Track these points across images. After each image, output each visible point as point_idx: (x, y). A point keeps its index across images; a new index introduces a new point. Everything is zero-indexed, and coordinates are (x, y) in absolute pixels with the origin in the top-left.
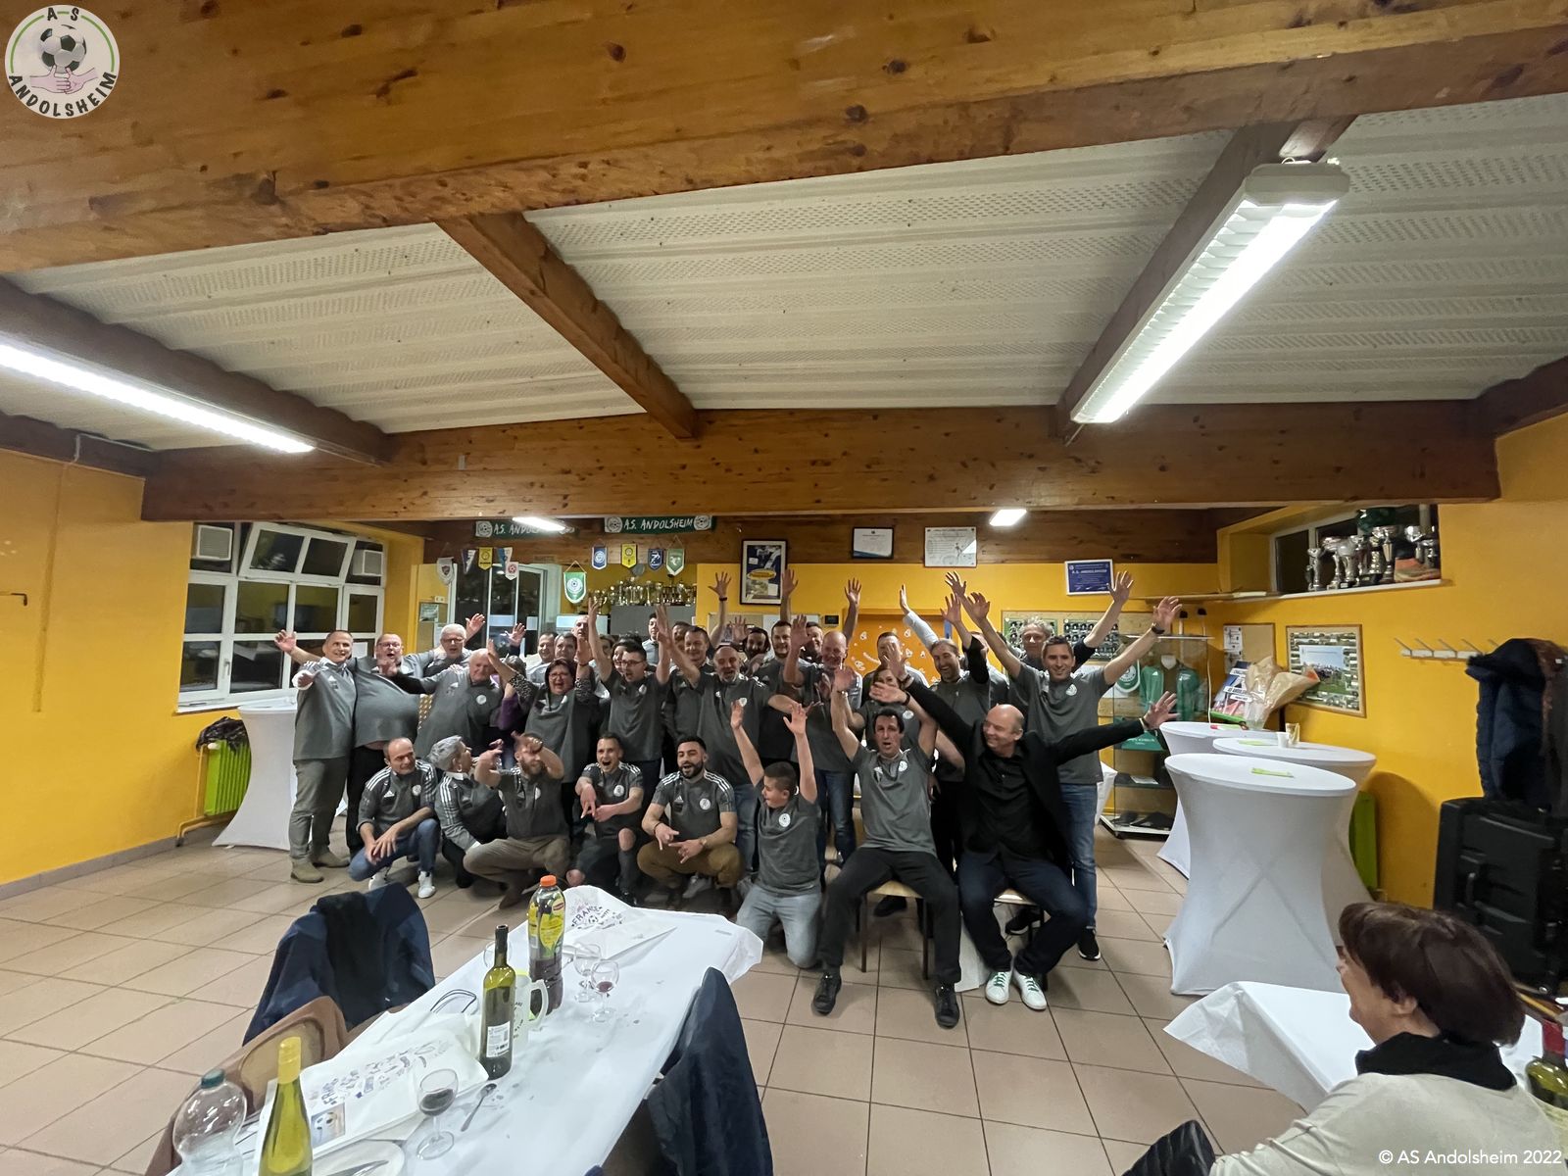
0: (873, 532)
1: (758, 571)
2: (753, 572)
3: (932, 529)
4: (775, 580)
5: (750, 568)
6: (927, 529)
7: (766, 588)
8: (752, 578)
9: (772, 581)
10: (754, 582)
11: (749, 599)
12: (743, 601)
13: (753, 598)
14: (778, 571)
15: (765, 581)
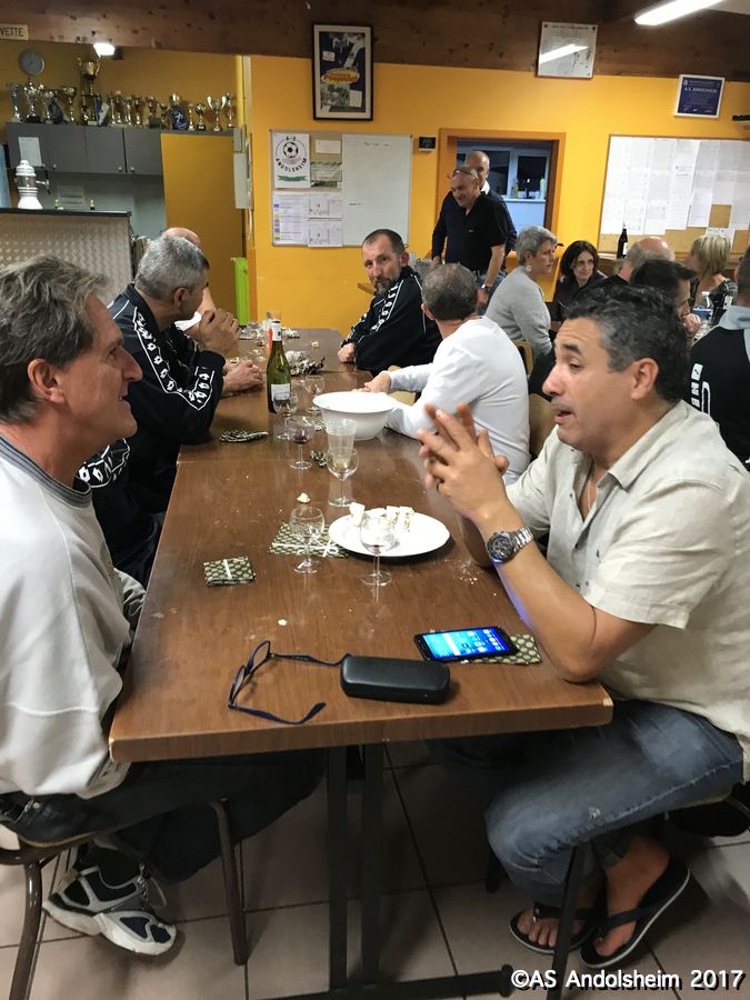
1: (335, 71)
2: (329, 73)
3: (551, 24)
5: (326, 66)
6: (544, 23)
8: (328, 82)
9: (354, 86)
12: (319, 115)
14: (362, 71)
15: (345, 84)
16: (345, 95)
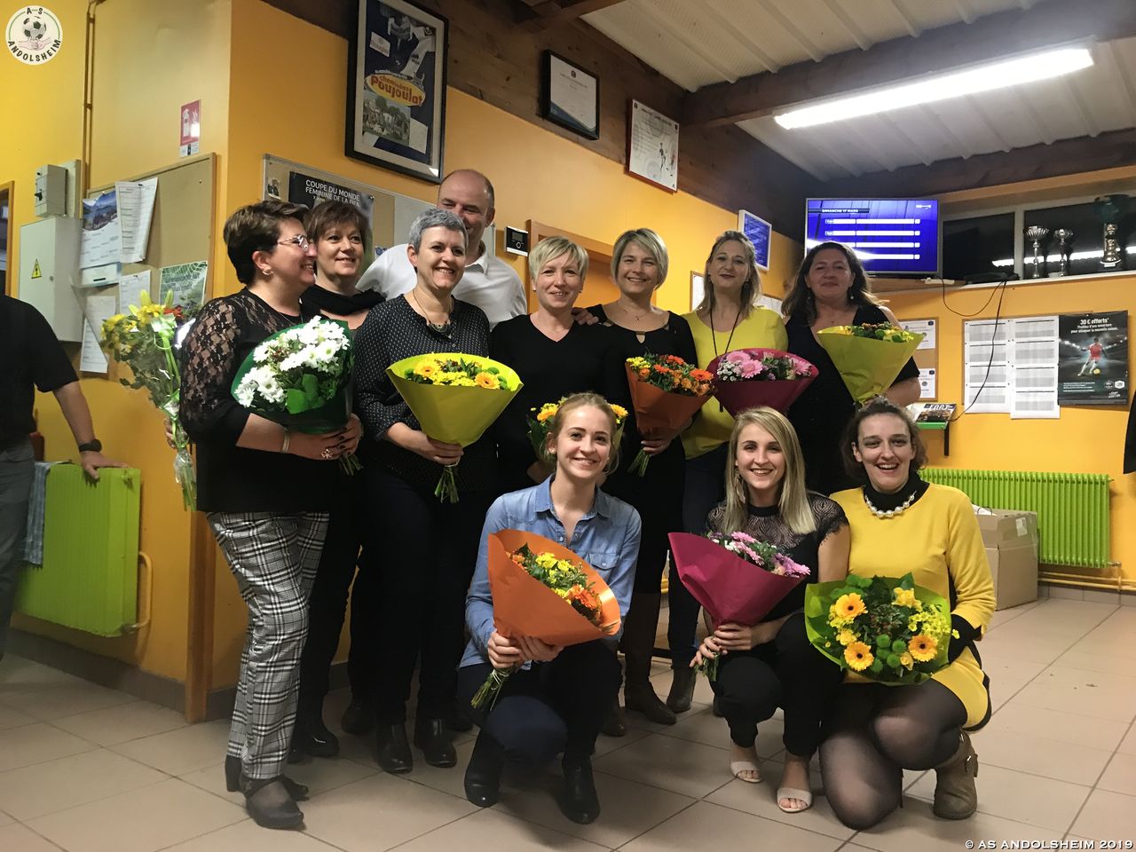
0: (574, 74)
1: (389, 76)
2: (380, 74)
3: (640, 105)
4: (422, 113)
5: (374, 60)
6: (634, 101)
7: (406, 127)
8: (375, 88)
9: (417, 113)
10: (381, 103)
11: (365, 144)
13: (377, 145)
14: (429, 92)
15: (404, 106)
16: (402, 124)
